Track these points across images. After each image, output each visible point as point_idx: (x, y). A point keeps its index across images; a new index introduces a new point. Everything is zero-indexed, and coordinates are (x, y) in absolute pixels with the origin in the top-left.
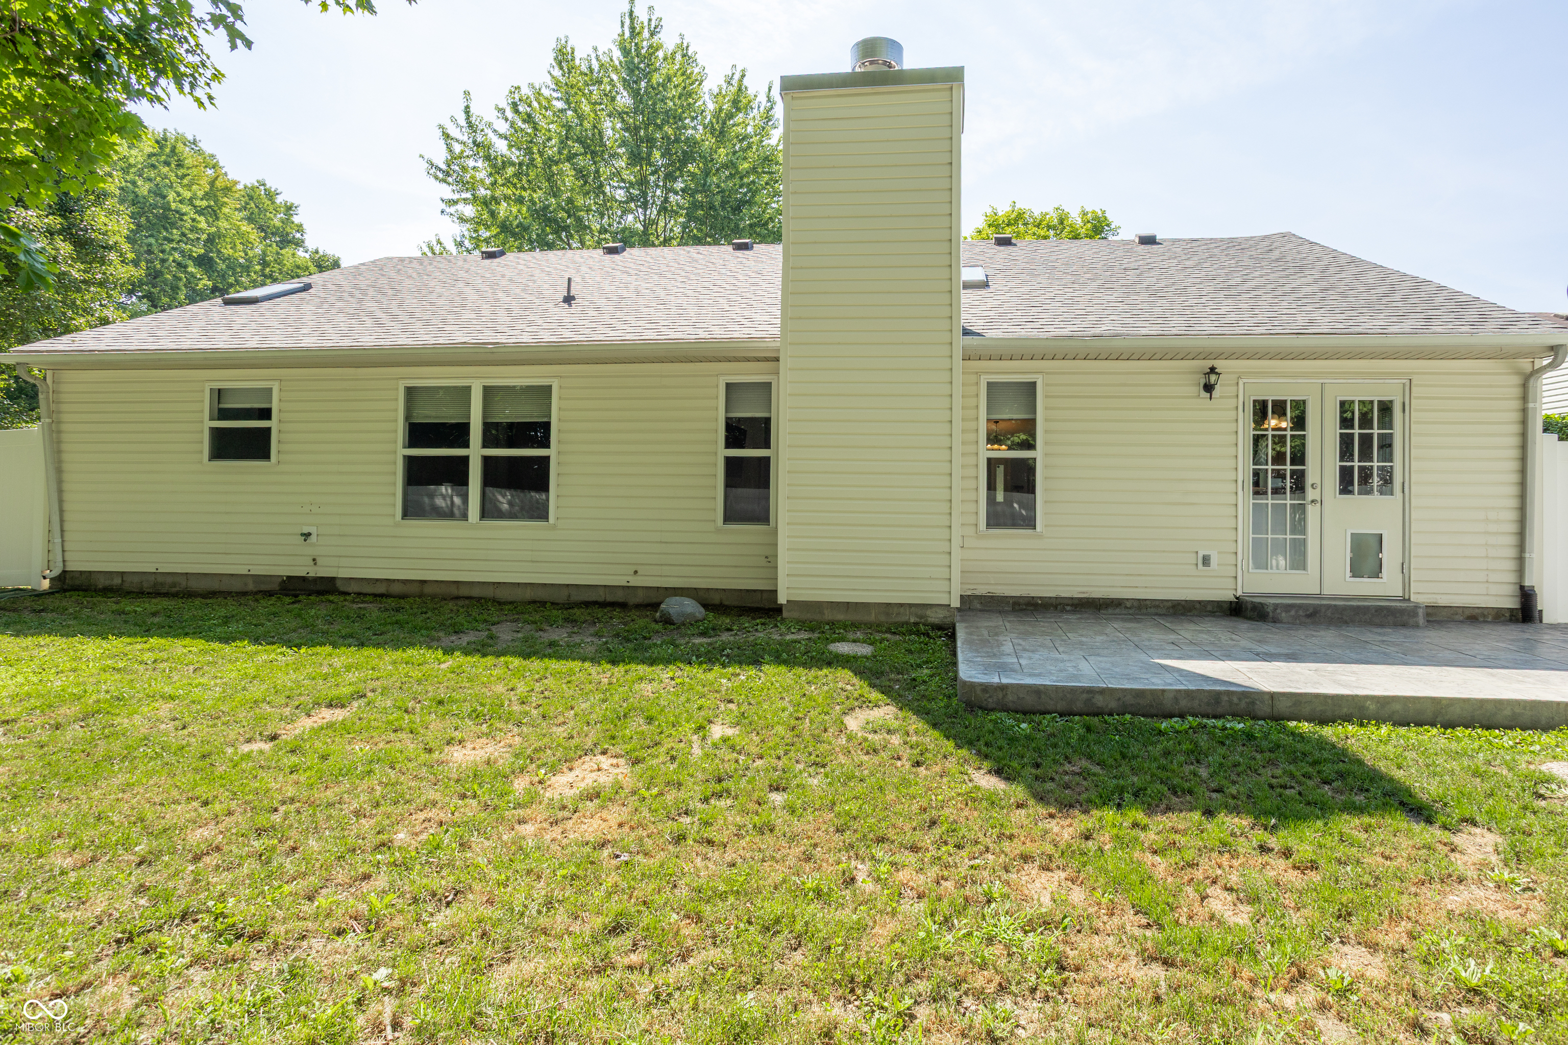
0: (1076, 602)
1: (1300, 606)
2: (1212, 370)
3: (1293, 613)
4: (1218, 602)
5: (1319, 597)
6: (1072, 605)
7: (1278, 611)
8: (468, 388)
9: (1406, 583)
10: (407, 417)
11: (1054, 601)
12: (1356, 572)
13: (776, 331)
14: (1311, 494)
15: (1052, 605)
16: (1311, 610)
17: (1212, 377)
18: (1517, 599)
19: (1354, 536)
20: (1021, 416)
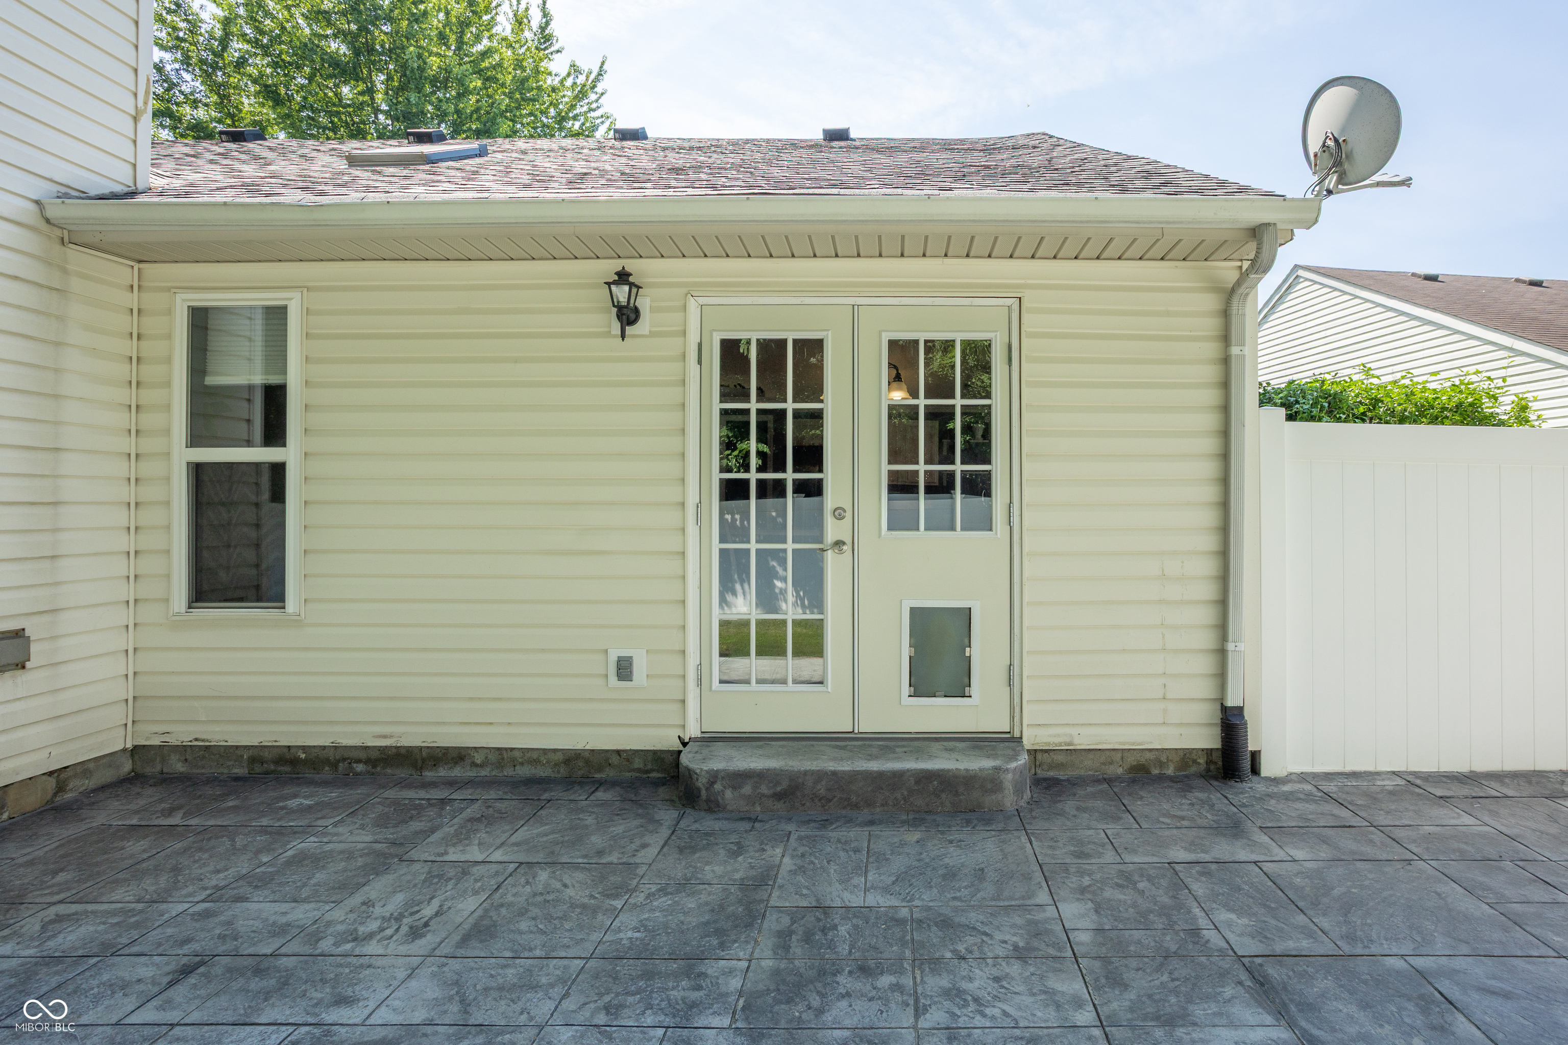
0: (375, 755)
2: (623, 277)
3: (747, 789)
4: (655, 752)
6: (367, 761)
7: (718, 787)
9: (1015, 708)
11: (331, 755)
12: (920, 686)
14: (833, 527)
15: (327, 762)
16: (785, 784)
17: (622, 293)
18: (1217, 731)
19: (915, 613)
20: (259, 379)
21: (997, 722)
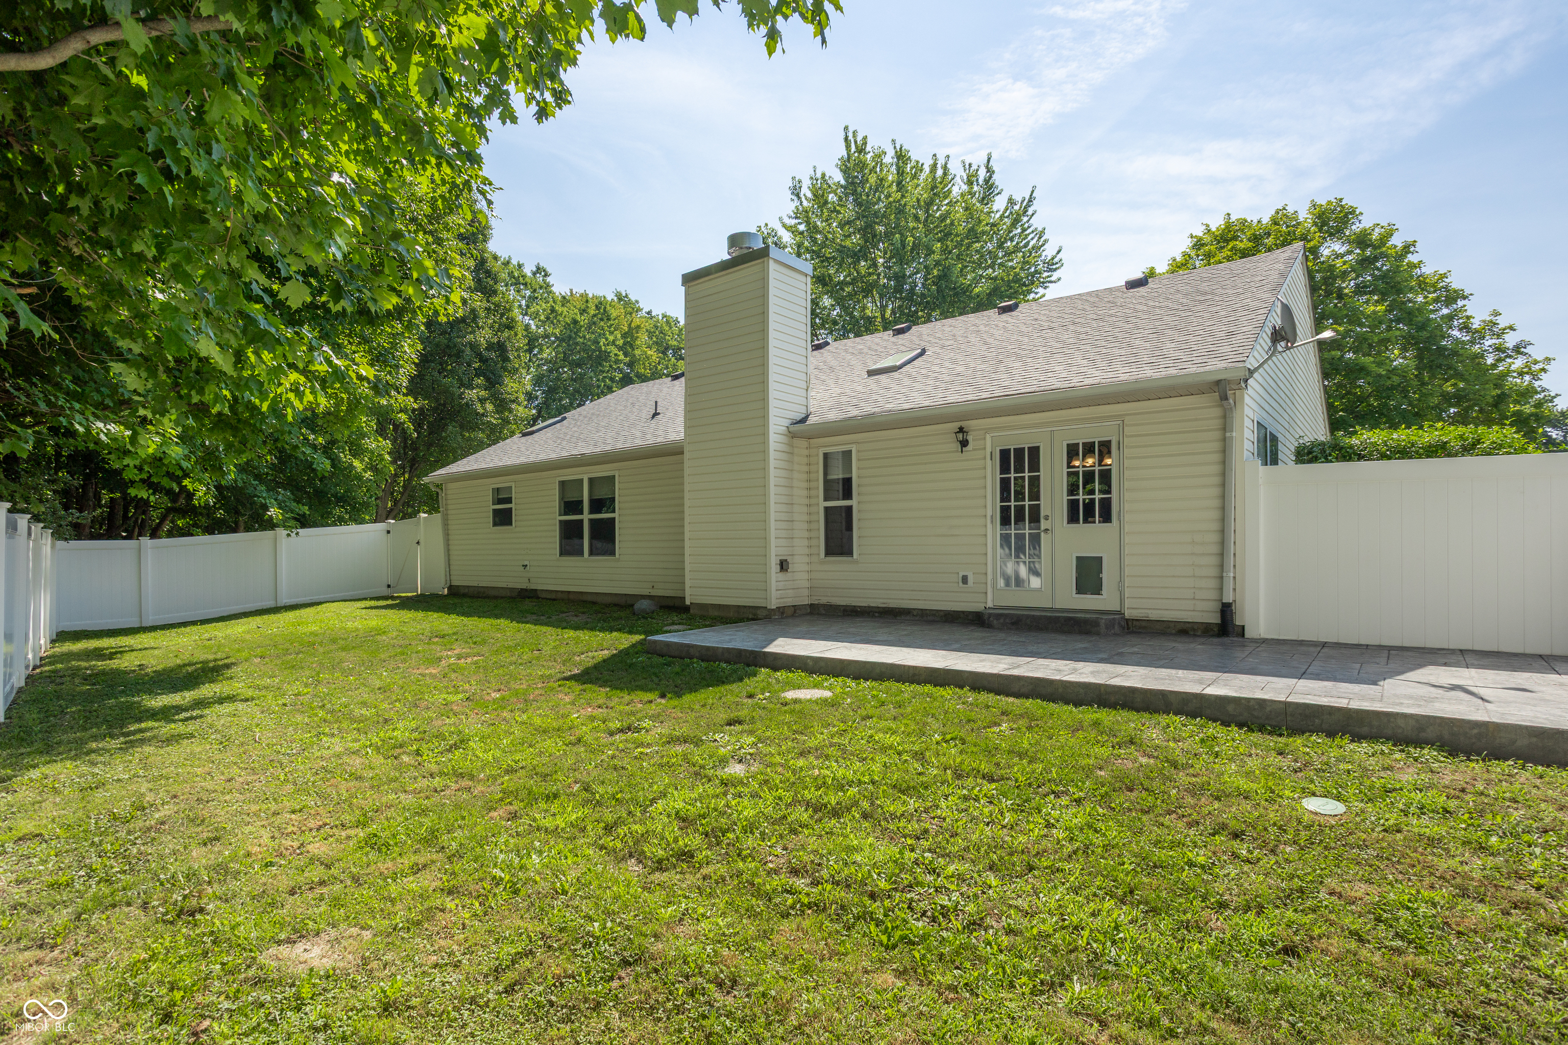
0: (881, 610)
1: (1006, 616)
2: (961, 430)
4: (976, 612)
5: (1052, 610)
6: (879, 612)
8: (582, 480)
9: (1122, 600)
10: (562, 498)
11: (867, 610)
12: (1080, 590)
13: (682, 436)
14: (1044, 524)
17: (960, 436)
18: (1219, 615)
19: (1078, 558)
20: (841, 476)
21: (1114, 606)
